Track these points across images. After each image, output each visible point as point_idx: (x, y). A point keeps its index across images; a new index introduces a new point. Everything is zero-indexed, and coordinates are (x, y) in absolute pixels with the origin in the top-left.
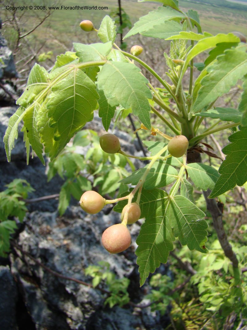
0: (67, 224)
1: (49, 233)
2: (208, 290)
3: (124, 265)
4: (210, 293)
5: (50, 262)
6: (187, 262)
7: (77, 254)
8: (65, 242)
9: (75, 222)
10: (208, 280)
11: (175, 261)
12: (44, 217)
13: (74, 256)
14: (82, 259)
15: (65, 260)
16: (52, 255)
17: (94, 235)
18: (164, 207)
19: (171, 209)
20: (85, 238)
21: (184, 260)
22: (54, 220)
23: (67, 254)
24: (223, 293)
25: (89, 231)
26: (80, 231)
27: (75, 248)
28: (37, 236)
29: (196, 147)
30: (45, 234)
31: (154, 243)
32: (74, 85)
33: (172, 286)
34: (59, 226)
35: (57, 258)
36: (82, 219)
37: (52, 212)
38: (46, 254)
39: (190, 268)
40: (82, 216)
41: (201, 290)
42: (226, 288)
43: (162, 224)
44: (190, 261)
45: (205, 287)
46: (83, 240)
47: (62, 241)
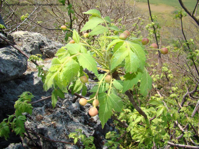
0: (51, 112)
1: (42, 119)
2: (136, 133)
3: (89, 130)
4: (137, 134)
5: (46, 136)
6: (124, 122)
7: (61, 128)
8: (53, 123)
9: (56, 110)
10: (135, 128)
11: (118, 122)
12: (37, 110)
13: (59, 130)
14: (64, 130)
15: (54, 133)
16: (46, 131)
17: (69, 116)
18: (106, 98)
19: (109, 99)
20: (64, 119)
21: (122, 121)
22: (43, 111)
23: (55, 129)
24: (142, 133)
25: (66, 114)
26: (60, 115)
27: (59, 125)
28: (35, 122)
29: (116, 72)
30: (40, 120)
31: (105, 112)
32: (71, 64)
33: (118, 136)
34: (47, 114)
35: (49, 132)
36: (60, 108)
37: (41, 107)
38: (42, 132)
39: (126, 125)
40: (60, 106)
41: (132, 133)
42: (143, 129)
43: (107, 105)
44: (125, 121)
45: (133, 131)
46: (63, 120)
47: (50, 122)
